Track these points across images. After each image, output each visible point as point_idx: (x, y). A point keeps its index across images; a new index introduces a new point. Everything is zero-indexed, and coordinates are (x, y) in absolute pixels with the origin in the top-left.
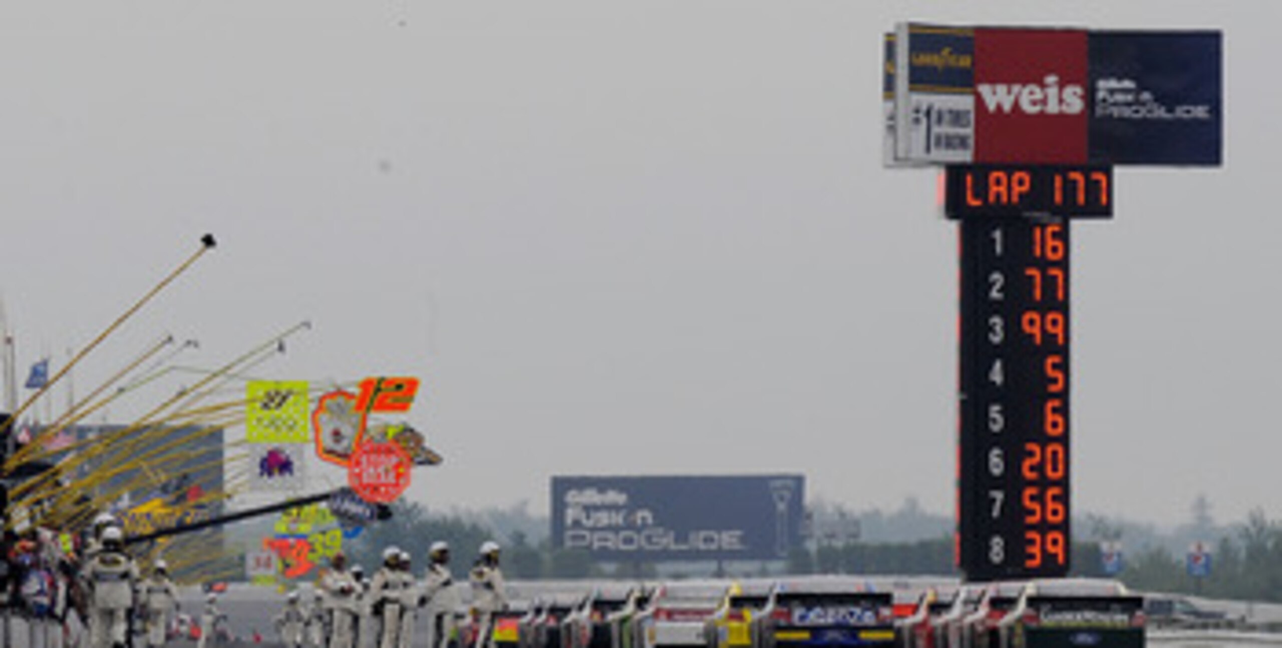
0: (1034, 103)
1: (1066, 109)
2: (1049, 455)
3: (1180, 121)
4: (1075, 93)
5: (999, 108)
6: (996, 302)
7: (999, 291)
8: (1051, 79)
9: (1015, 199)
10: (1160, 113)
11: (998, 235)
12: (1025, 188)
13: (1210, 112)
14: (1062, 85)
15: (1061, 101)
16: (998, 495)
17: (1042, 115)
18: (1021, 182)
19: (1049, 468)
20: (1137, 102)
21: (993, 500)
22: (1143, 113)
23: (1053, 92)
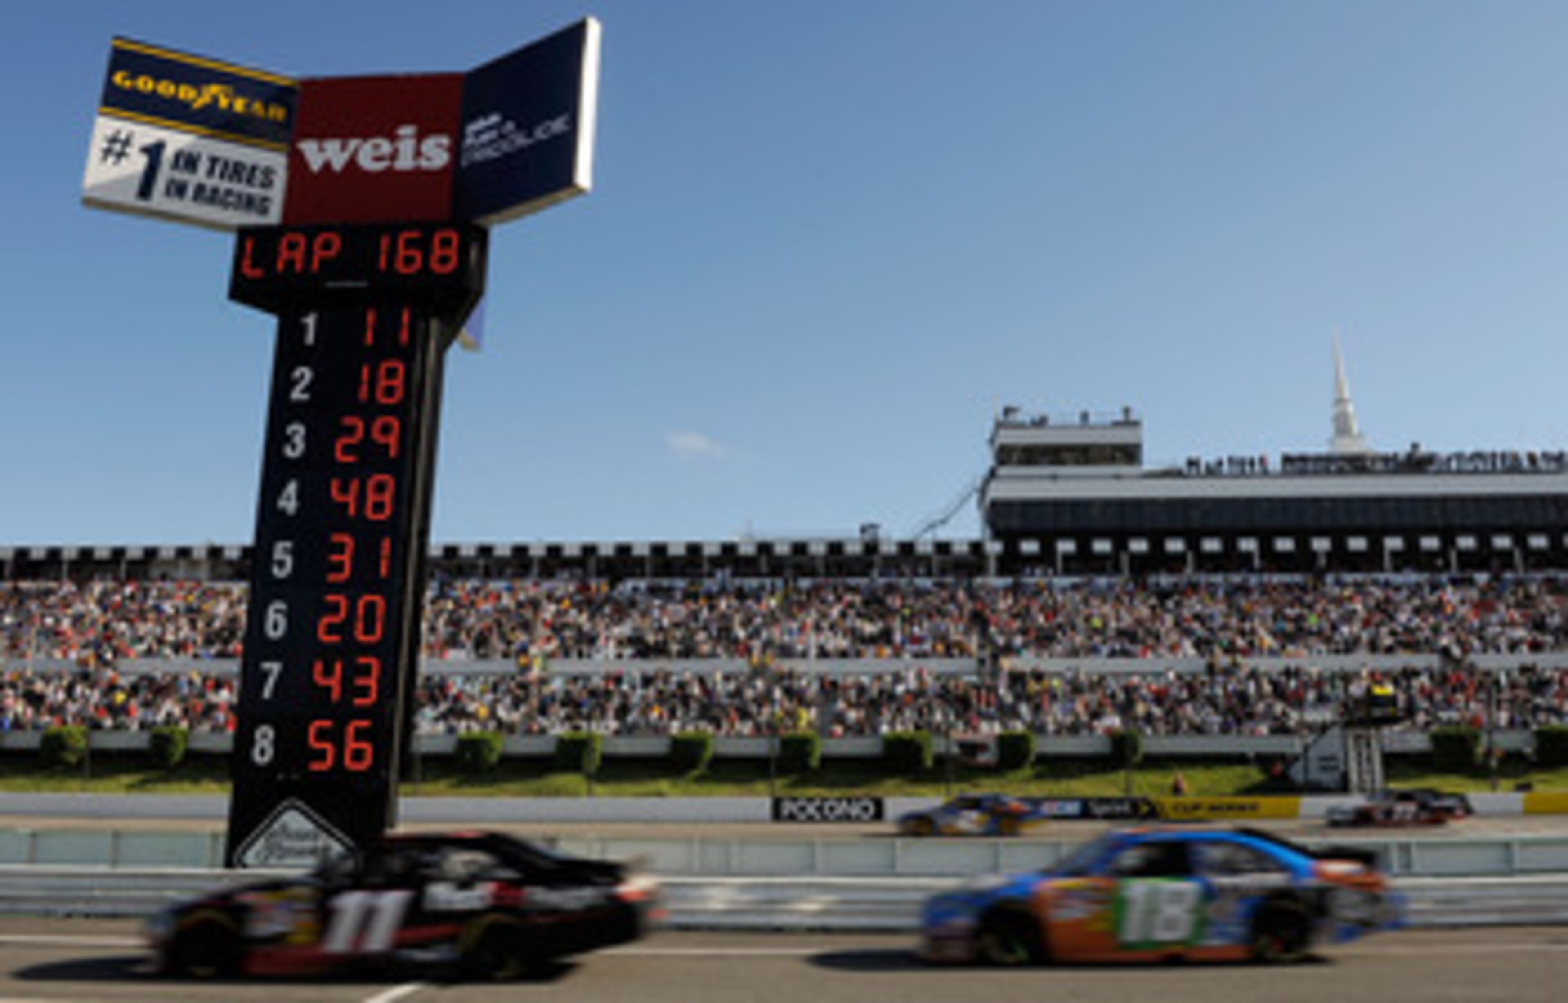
0: (378, 159)
1: (424, 164)
2: (361, 611)
3: (541, 143)
4: (439, 146)
5: (327, 166)
6: (299, 404)
7: (303, 391)
8: (406, 131)
9: (316, 265)
10: (521, 141)
11: (310, 321)
12: (332, 253)
13: (567, 123)
14: (420, 137)
15: (418, 154)
16: (274, 668)
17: (389, 172)
18: (327, 246)
19: (360, 626)
20: (502, 136)
21: (266, 675)
22: (505, 146)
23: (406, 147)
